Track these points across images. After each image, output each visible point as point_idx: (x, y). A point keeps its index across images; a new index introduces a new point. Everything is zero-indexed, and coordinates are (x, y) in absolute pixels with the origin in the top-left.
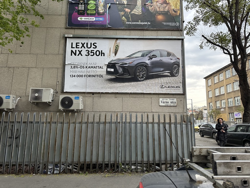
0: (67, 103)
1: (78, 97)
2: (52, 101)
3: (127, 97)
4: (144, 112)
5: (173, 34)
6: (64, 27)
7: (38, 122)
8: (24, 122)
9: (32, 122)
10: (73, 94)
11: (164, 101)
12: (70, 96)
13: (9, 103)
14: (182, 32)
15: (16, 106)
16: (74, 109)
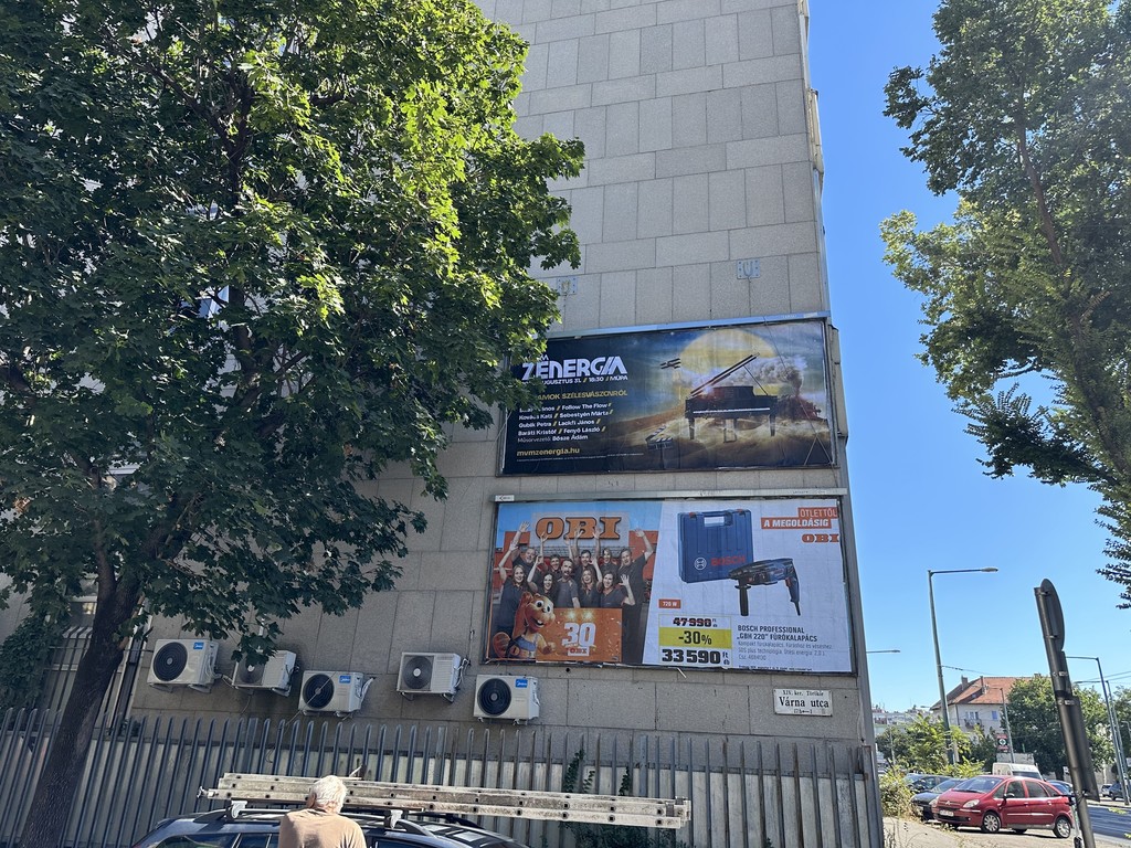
0: (494, 697)
1: (526, 682)
2: (457, 689)
3: (670, 683)
4: (727, 735)
5: (807, 479)
6: (493, 474)
7: (420, 754)
8: (387, 753)
9: (405, 754)
10: (511, 669)
11: (790, 700)
12: (505, 678)
13: (346, 696)
14: (837, 473)
15: (363, 704)
16: (513, 717)
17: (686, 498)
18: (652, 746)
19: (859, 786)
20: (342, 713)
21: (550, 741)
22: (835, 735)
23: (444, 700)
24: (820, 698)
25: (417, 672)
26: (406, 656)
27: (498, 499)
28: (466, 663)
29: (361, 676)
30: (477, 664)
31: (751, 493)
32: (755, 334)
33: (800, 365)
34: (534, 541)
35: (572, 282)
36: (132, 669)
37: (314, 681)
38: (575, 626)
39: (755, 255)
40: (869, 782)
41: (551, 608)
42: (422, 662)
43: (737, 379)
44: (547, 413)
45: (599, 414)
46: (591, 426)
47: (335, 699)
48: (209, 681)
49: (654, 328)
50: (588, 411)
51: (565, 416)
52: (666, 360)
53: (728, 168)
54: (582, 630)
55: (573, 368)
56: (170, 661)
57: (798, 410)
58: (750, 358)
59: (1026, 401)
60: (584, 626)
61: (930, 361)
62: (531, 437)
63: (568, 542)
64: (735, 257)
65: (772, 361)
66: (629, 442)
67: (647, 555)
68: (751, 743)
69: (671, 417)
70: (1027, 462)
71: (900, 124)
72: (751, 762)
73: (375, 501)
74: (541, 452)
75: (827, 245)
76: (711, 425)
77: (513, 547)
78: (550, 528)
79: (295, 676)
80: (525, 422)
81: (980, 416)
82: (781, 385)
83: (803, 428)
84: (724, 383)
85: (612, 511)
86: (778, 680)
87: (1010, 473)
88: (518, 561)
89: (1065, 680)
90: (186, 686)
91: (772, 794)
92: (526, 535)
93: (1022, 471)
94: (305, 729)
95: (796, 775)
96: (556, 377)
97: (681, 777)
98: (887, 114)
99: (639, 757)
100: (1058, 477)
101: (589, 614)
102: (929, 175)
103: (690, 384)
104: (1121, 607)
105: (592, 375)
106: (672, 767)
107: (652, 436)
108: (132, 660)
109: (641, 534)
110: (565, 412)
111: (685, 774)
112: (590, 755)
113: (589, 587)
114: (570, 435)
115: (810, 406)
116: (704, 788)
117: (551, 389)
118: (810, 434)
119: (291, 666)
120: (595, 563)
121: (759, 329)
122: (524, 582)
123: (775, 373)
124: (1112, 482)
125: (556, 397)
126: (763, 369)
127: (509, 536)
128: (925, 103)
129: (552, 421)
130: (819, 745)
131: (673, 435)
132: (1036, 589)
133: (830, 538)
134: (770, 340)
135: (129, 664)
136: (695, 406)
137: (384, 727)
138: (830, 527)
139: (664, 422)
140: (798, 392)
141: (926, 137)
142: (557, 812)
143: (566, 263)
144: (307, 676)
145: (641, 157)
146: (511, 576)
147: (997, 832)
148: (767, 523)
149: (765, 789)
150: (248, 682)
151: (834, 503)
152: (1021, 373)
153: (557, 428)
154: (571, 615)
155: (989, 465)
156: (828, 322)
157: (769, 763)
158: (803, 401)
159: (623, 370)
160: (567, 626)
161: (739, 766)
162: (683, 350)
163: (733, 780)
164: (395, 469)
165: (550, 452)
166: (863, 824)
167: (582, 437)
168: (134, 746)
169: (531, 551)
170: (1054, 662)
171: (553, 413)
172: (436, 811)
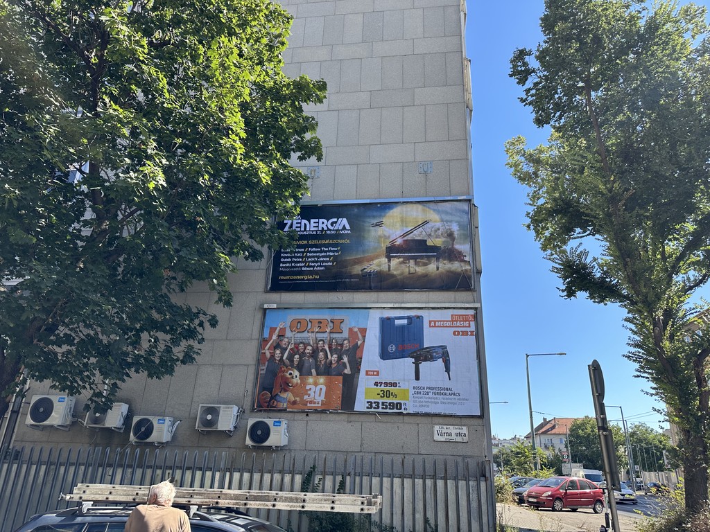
0: (259, 432)
1: (280, 422)
2: (235, 427)
3: (370, 422)
4: (404, 454)
5: (457, 297)
6: (263, 290)
7: (210, 469)
8: (188, 468)
9: (200, 469)
10: (271, 415)
11: (443, 432)
12: (265, 420)
13: (162, 431)
14: (475, 294)
15: (173, 437)
16: (271, 445)
17: (384, 308)
18: (358, 462)
19: (483, 484)
20: (159, 443)
21: (294, 459)
22: (469, 454)
23: (227, 434)
24: (461, 431)
25: (209, 417)
26: (202, 407)
27: (266, 306)
28: (241, 411)
29: (172, 419)
30: (248, 412)
31: (424, 305)
32: (429, 208)
33: (455, 228)
34: (288, 334)
35: (317, 170)
36: (15, 415)
37: (140, 423)
38: (313, 387)
39: (430, 159)
40: (489, 482)
41: (298, 376)
42: (213, 411)
43: (417, 235)
44: (299, 252)
45: (332, 254)
46: (327, 262)
47: (154, 434)
48: (68, 423)
49: (368, 201)
50: (326, 252)
51: (311, 255)
52: (375, 221)
53: (415, 104)
54: (317, 389)
55: (317, 225)
56: (41, 410)
57: (453, 255)
58: (426, 223)
59: (586, 253)
60: (318, 387)
61: (532, 227)
62: (288, 267)
63: (310, 334)
64: (418, 159)
65: (438, 224)
66: (350, 272)
67: (359, 343)
68: (419, 459)
69: (377, 257)
70: (586, 290)
71: (519, 83)
72: (419, 470)
73: (184, 307)
74: (295, 277)
75: (473, 155)
76: (401, 263)
77: (274, 337)
78: (299, 325)
79: (128, 419)
80: (285, 258)
81: (559, 262)
82: (443, 239)
83: (456, 266)
84: (409, 237)
85: (338, 315)
86: (436, 420)
87: (575, 296)
88: (277, 346)
89: (604, 420)
90: (52, 426)
91: (431, 491)
92: (283, 330)
93: (582, 295)
94: (134, 454)
95: (445, 479)
96: (305, 230)
97: (375, 481)
98: (511, 76)
99: (350, 468)
100: (602, 300)
101: (322, 380)
102: (534, 115)
103: (389, 237)
104: (635, 377)
105: (329, 229)
106: (370, 475)
107: (365, 269)
108: (15, 409)
109: (356, 330)
110: (311, 252)
111: (378, 479)
112: (320, 468)
113: (323, 362)
114: (314, 267)
115: (460, 253)
116: (389, 488)
117: (302, 237)
118: (459, 270)
119: (125, 412)
120: (327, 347)
121: (431, 205)
122: (281, 360)
123: (440, 232)
124: (633, 303)
125: (305, 242)
126: (433, 229)
127: (272, 330)
128: (534, 71)
129: (302, 257)
130: (460, 460)
131: (378, 269)
132: (589, 366)
133: (469, 333)
134: (438, 212)
135: (13, 412)
136: (392, 251)
137: (187, 452)
138: (469, 326)
139: (373, 260)
140: (453, 244)
141: (533, 92)
142: (298, 504)
143: (314, 158)
144: (136, 419)
145: (362, 94)
146: (273, 356)
147: (561, 511)
148: (433, 324)
149: (427, 488)
150: (95, 424)
151: (472, 312)
152: (583, 236)
153: (305, 262)
154: (311, 380)
155: (563, 291)
156: (472, 202)
157: (430, 471)
158: (456, 250)
159: (348, 227)
160: (308, 387)
161: (411, 473)
162: (384, 216)
163: (408, 482)
164: (198, 286)
165: (300, 277)
166: (484, 508)
167: (320, 268)
168: (15, 466)
169: (286, 340)
170: (598, 409)
171: (303, 252)
172: (220, 505)
